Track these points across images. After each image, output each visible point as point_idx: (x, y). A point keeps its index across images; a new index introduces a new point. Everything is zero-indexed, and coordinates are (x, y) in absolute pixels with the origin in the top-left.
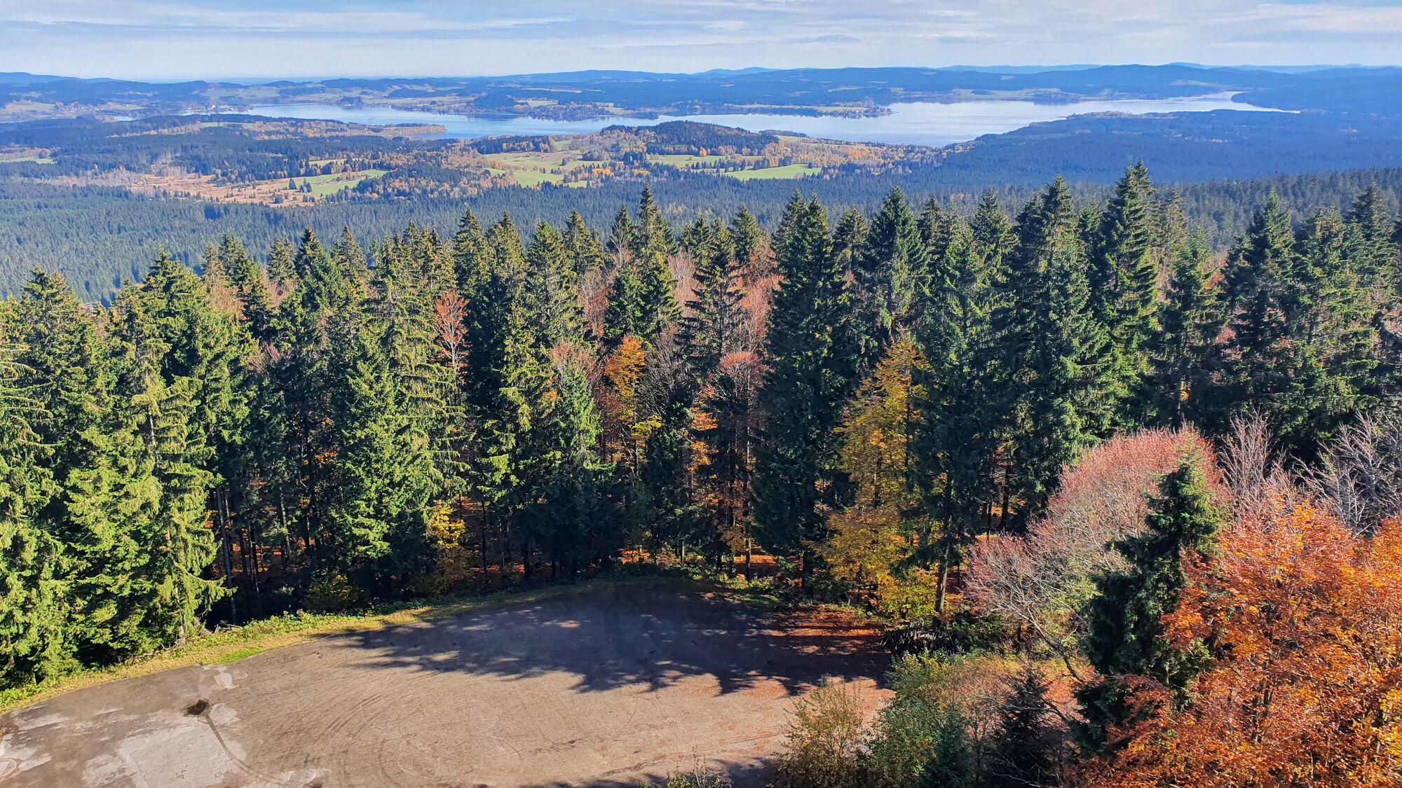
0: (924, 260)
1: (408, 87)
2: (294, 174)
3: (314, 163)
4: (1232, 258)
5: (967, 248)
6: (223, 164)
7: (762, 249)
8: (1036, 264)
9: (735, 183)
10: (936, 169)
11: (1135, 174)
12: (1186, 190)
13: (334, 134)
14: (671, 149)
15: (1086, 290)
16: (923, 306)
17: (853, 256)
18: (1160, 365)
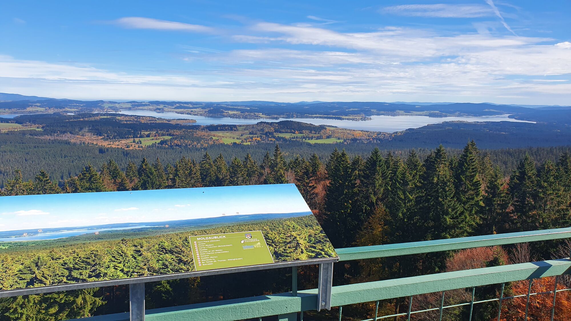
0: (388, 176)
1: (182, 105)
2: (135, 137)
3: (143, 133)
4: (512, 179)
5: (405, 172)
6: (108, 132)
7: (322, 169)
8: (433, 179)
9: (309, 145)
10: (390, 141)
11: (471, 145)
12: (491, 152)
13: (152, 122)
14: (284, 131)
15: (453, 189)
16: (388, 194)
17: (359, 174)
18: (484, 219)
